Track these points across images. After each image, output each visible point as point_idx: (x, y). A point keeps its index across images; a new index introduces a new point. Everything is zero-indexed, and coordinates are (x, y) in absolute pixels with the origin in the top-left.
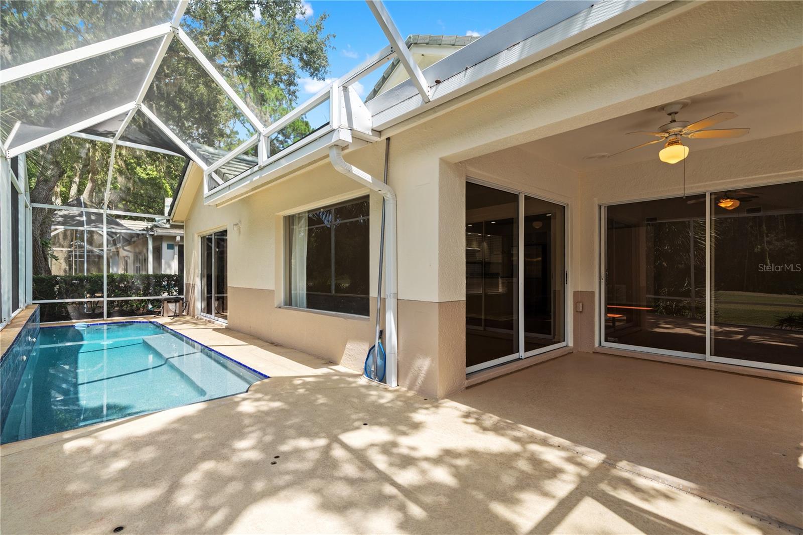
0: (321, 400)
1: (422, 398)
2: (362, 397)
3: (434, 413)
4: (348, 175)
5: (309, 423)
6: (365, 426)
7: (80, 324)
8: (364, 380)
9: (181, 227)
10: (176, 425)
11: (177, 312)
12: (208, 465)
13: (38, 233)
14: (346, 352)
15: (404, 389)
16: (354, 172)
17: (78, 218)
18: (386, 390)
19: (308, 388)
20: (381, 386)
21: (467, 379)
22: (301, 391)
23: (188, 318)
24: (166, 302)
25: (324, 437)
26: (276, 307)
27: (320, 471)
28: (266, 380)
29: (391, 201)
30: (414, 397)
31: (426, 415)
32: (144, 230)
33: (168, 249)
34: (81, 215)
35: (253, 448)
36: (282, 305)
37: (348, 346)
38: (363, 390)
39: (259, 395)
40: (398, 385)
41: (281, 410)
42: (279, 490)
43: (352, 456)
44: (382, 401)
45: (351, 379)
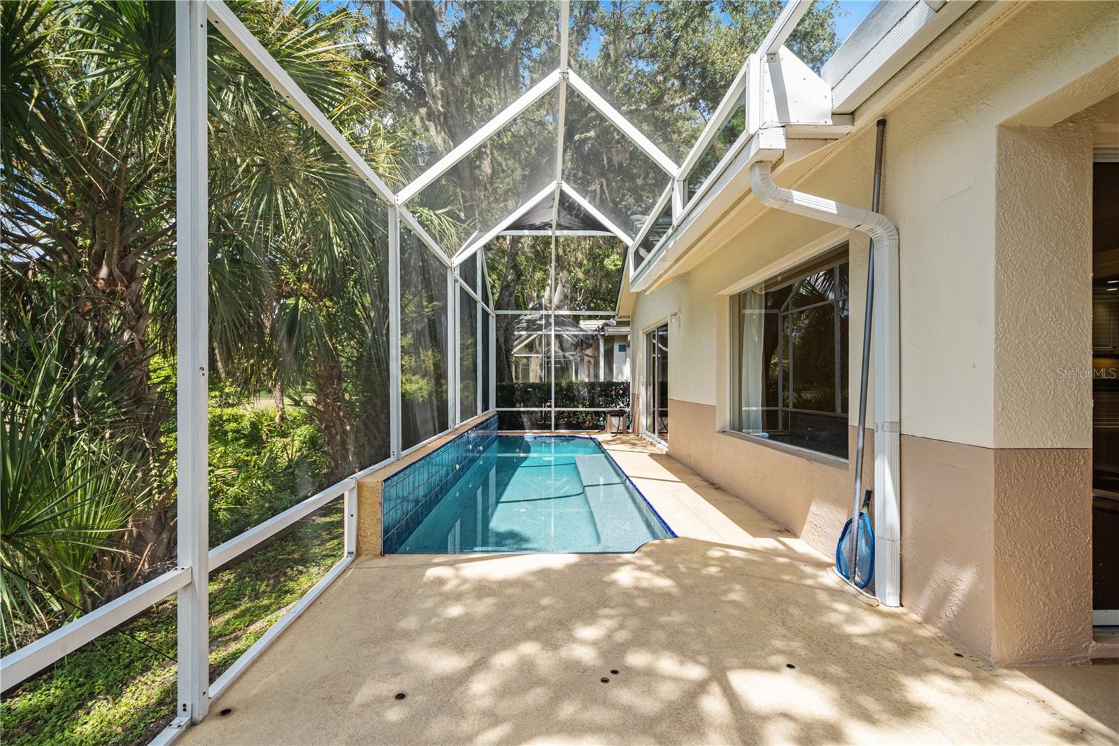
0: (737, 594)
1: (951, 650)
2: (815, 608)
3: (970, 695)
4: (787, 208)
5: (693, 631)
6: (789, 669)
7: (529, 435)
8: (832, 578)
9: (627, 324)
10: (530, 578)
11: (621, 428)
12: (529, 648)
13: (502, 340)
14: (810, 518)
15: (916, 617)
16: (796, 202)
17: (538, 322)
18: (872, 608)
19: (726, 568)
20: (861, 597)
21: (1096, 639)
22: (713, 570)
23: (632, 436)
24: (609, 415)
25: (702, 664)
26: (718, 432)
27: (662, 728)
28: (669, 541)
29: (886, 243)
30: (932, 640)
31: (943, 691)
32: (596, 330)
33: (620, 351)
34: (541, 319)
35: (595, 644)
36: (728, 429)
37: (813, 508)
38: (822, 597)
39: (648, 562)
40: (901, 605)
41: (665, 595)
42: (586, 732)
43: (733, 721)
44: (851, 629)
45: (809, 570)
